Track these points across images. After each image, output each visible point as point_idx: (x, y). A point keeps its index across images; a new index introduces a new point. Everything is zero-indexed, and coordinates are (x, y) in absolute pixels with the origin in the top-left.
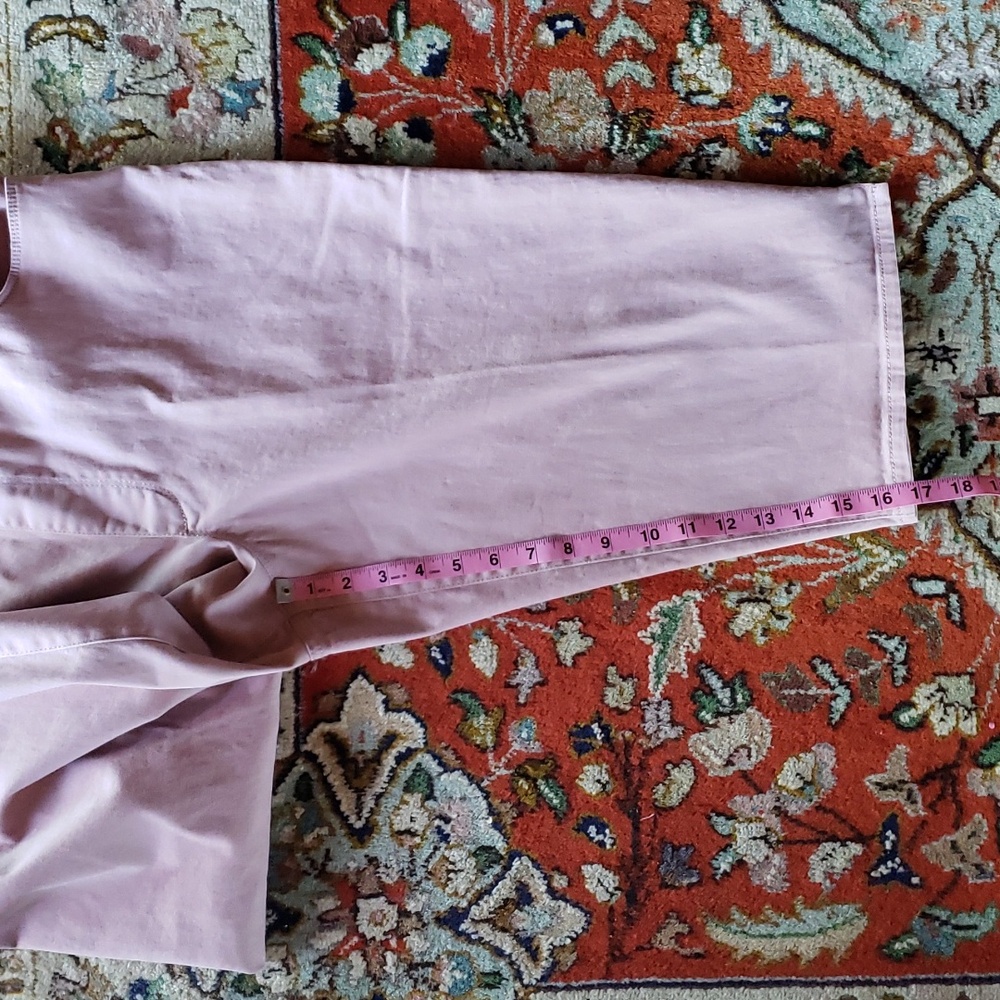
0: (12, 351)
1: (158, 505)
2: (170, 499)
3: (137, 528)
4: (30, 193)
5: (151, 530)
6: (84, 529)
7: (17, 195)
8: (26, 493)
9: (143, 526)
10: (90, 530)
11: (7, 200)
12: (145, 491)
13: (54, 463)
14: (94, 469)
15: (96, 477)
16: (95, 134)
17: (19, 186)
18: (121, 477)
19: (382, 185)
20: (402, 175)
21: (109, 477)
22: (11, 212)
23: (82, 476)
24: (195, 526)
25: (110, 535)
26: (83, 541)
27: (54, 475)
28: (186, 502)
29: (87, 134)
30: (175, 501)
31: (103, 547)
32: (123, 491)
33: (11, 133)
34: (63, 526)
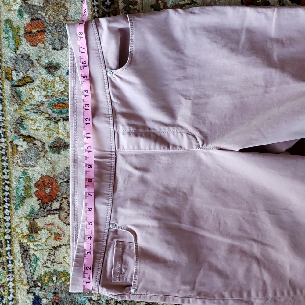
0: (134, 83)
1: (189, 138)
2: (192, 136)
3: (181, 147)
4: (138, 21)
5: (186, 147)
6: (162, 148)
7: (133, 21)
8: (141, 136)
9: (183, 147)
10: (164, 148)
11: (129, 23)
12: (183, 134)
13: (150, 125)
14: (164, 126)
15: (165, 129)
16: (174, 3)
17: (133, 18)
18: (174, 129)
19: (266, 15)
21: (169, 129)
22: (131, 28)
23: (160, 129)
24: (203, 145)
25: (171, 150)
26: (162, 153)
27: (150, 129)
28: (199, 137)
29: (171, 3)
30: (194, 137)
31: (169, 155)
32: (175, 134)
33: (142, 3)
34: (155, 147)
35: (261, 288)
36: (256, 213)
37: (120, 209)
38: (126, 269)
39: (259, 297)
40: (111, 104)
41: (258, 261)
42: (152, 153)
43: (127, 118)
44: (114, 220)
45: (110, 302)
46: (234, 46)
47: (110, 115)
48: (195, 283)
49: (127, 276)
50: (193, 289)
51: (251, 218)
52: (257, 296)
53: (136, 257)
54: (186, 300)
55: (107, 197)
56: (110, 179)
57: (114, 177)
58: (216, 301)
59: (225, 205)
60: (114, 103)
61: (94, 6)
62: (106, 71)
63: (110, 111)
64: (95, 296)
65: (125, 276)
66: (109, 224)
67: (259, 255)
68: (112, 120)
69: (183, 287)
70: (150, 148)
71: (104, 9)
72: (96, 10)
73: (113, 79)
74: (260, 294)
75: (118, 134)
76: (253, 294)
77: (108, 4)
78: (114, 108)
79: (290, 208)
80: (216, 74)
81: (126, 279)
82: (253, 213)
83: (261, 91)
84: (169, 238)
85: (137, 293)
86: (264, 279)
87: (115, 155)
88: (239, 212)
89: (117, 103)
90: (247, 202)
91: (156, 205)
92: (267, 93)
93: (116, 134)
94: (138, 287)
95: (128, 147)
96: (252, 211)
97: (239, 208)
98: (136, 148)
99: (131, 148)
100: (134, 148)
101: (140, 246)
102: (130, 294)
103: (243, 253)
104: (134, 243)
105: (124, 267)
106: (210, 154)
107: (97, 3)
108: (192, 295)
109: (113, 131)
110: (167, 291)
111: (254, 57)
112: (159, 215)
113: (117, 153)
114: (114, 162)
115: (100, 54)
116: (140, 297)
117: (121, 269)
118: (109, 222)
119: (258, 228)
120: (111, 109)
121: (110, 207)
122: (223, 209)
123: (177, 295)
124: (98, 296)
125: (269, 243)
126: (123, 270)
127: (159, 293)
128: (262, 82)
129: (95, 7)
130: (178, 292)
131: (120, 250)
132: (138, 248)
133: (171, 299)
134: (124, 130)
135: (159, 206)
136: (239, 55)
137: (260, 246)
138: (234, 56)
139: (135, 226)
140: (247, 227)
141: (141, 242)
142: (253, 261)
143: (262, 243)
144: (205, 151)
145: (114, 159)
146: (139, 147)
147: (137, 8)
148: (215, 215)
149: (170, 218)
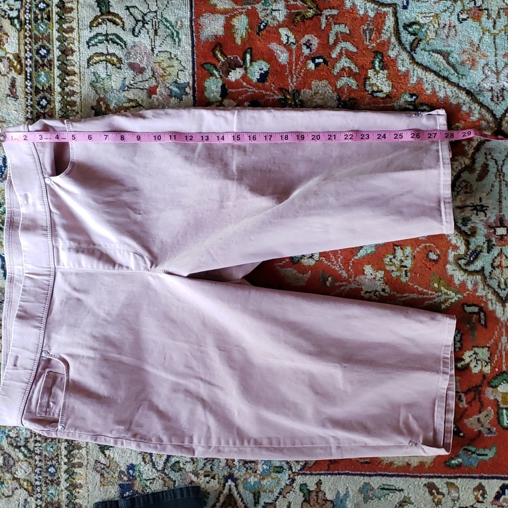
1: (136, 259)
2: (140, 256)
3: (128, 268)
5: (133, 269)
6: (106, 267)
8: (83, 252)
9: (130, 267)
10: (109, 268)
12: (130, 253)
16: (117, 105)
19: (225, 118)
20: (234, 113)
24: (151, 267)
25: (117, 271)
26: (106, 273)
27: (94, 245)
28: (147, 257)
29: (113, 105)
30: (142, 257)
31: (114, 275)
32: (122, 252)
33: (81, 104)
34: (98, 267)
35: (205, 435)
36: (205, 349)
37: (54, 335)
38: (54, 403)
39: (201, 445)
40: (49, 214)
41: (204, 403)
42: (96, 272)
43: (67, 232)
44: (47, 346)
45: (29, 440)
46: (188, 154)
47: (48, 228)
48: (131, 423)
49: (55, 411)
50: (129, 430)
51: (199, 354)
52: (200, 443)
53: (65, 390)
54: (119, 441)
55: (40, 320)
56: (46, 300)
57: (50, 298)
58: (152, 445)
59: (173, 337)
60: (53, 213)
61: (27, 106)
62: (44, 178)
63: (49, 222)
64: (13, 433)
65: (53, 410)
66: (40, 351)
67: (205, 397)
68: (50, 233)
69: (117, 427)
70: (92, 266)
71: (39, 109)
72: (29, 111)
73: (52, 186)
74: (203, 441)
75: (58, 249)
76: (195, 440)
77: (44, 104)
78: (54, 220)
79: (243, 345)
80: (169, 185)
81: (53, 414)
82: (202, 348)
83: (216, 206)
84: (105, 371)
85: (65, 431)
86: (209, 424)
87: (53, 272)
88: (186, 346)
89: (56, 214)
90: (197, 336)
91: (94, 334)
92: (224, 208)
93: (55, 249)
94: (66, 424)
95: (68, 265)
96: (201, 346)
97: (187, 342)
98: (77, 265)
99: (72, 266)
100: (74, 265)
101: (72, 378)
102: (57, 431)
103: (188, 392)
104: (65, 375)
105: (53, 400)
106: (158, 278)
107: (31, 103)
108: (127, 436)
109: (51, 245)
110: (98, 430)
111: (209, 167)
112: (96, 345)
113: (57, 270)
114: (53, 281)
115: (36, 159)
116: (68, 435)
117: (48, 402)
118: (41, 349)
119: (206, 366)
120: (50, 220)
121: (42, 332)
122: (170, 342)
123: (110, 435)
124: (17, 433)
125: (217, 384)
126: (51, 404)
127: (89, 432)
128: (218, 196)
129: (29, 107)
130: (111, 432)
131: (50, 381)
132: (70, 380)
133: (103, 439)
134: (64, 245)
135: (97, 335)
136: (193, 165)
137: (208, 386)
138: (188, 165)
139: (69, 355)
140: (194, 363)
141: (73, 375)
142: (199, 403)
143: (210, 383)
144: (154, 274)
145: (53, 277)
146: (80, 264)
147: (76, 110)
148: (161, 347)
149: (109, 349)
